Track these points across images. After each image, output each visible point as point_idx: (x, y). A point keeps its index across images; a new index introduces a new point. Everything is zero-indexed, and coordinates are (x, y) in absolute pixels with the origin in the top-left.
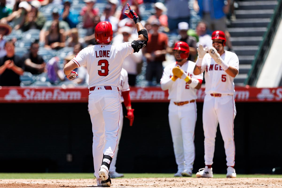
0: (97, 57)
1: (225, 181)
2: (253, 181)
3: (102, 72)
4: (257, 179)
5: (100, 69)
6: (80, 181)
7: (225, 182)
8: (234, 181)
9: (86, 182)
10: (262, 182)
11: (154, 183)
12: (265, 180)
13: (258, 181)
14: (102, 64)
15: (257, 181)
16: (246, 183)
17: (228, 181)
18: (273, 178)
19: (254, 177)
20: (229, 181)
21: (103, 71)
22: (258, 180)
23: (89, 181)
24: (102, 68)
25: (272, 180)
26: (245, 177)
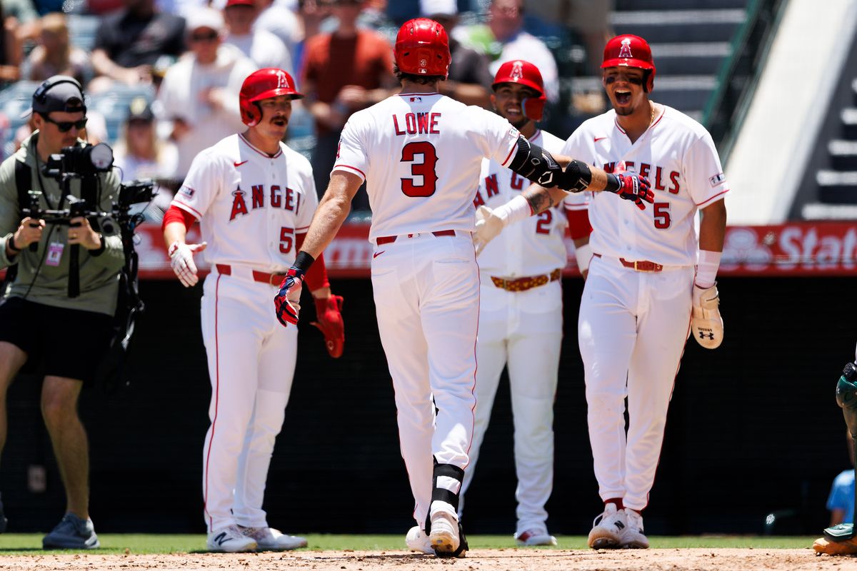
0: (398, 133)
1: (595, 561)
2: (697, 559)
3: (415, 184)
4: (708, 551)
5: (408, 175)
6: (74, 564)
7: (597, 564)
8: (629, 561)
9: (95, 565)
10: (729, 563)
11: (342, 568)
12: (740, 556)
13: (714, 559)
14: (415, 155)
15: (711, 561)
16: (672, 567)
17: (606, 561)
18: (767, 551)
19: (701, 546)
20: (611, 561)
21: (418, 181)
22: (713, 555)
23: (108, 563)
24: (416, 170)
25: (762, 558)
26: (669, 547)
